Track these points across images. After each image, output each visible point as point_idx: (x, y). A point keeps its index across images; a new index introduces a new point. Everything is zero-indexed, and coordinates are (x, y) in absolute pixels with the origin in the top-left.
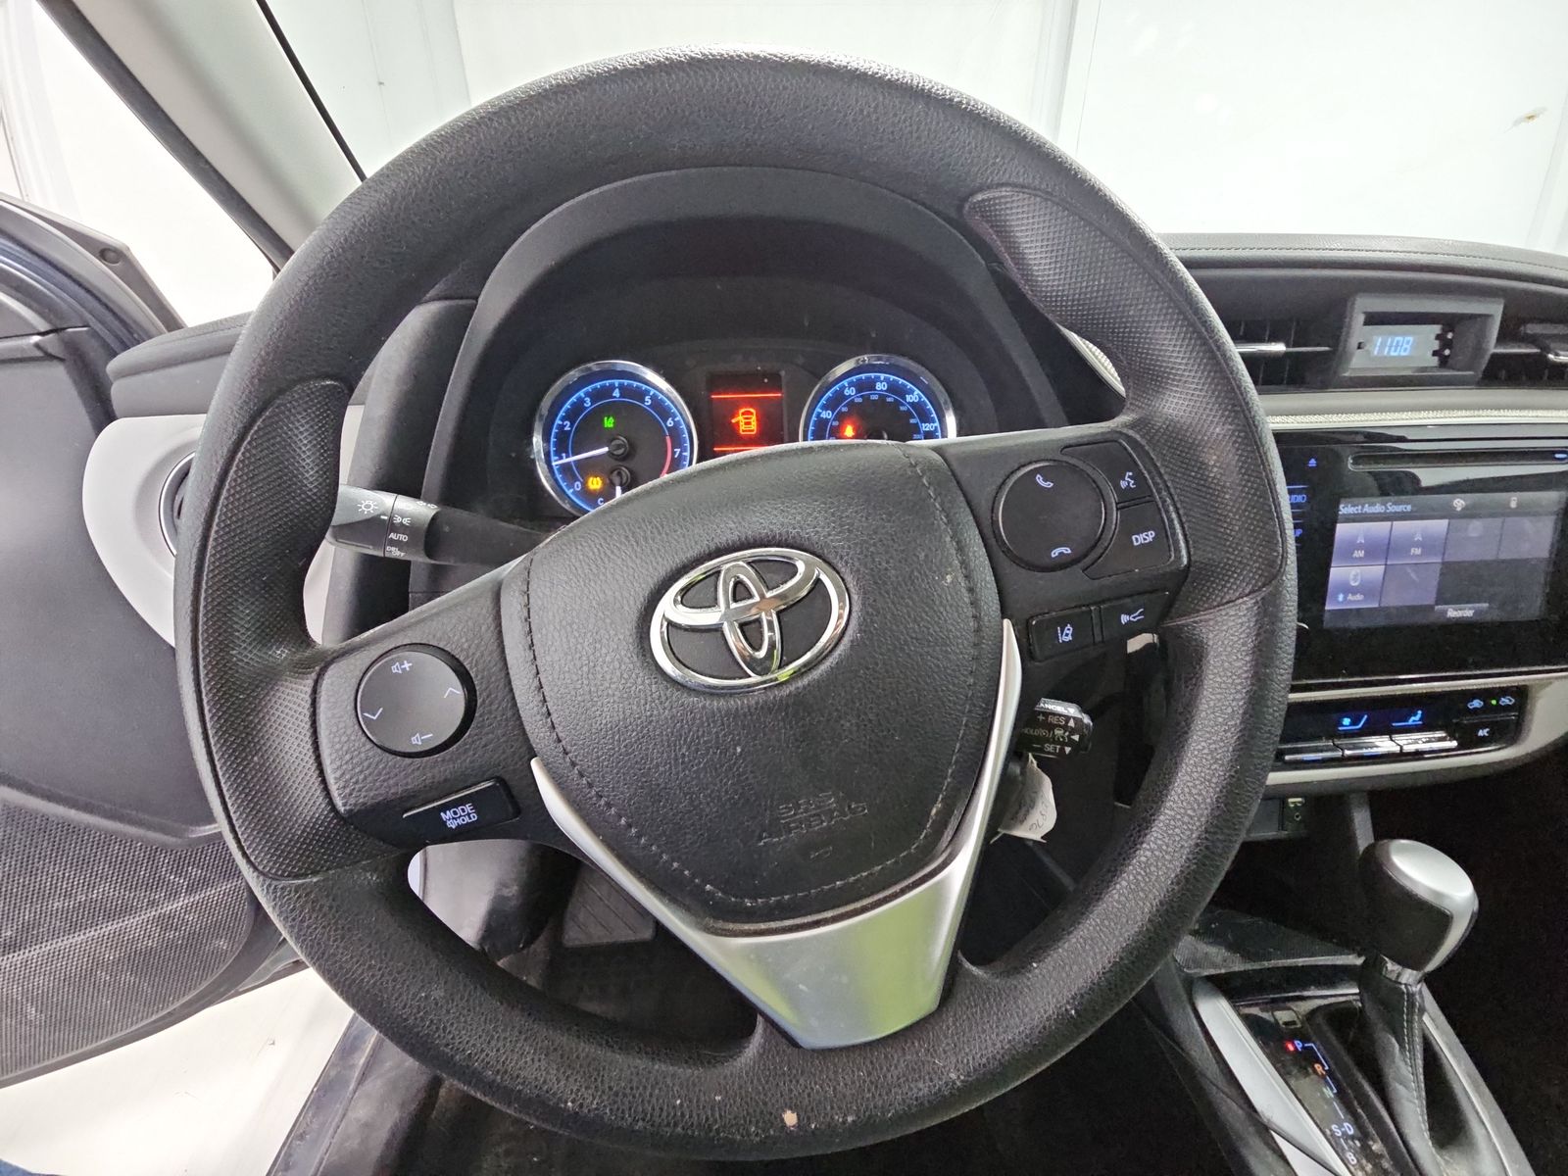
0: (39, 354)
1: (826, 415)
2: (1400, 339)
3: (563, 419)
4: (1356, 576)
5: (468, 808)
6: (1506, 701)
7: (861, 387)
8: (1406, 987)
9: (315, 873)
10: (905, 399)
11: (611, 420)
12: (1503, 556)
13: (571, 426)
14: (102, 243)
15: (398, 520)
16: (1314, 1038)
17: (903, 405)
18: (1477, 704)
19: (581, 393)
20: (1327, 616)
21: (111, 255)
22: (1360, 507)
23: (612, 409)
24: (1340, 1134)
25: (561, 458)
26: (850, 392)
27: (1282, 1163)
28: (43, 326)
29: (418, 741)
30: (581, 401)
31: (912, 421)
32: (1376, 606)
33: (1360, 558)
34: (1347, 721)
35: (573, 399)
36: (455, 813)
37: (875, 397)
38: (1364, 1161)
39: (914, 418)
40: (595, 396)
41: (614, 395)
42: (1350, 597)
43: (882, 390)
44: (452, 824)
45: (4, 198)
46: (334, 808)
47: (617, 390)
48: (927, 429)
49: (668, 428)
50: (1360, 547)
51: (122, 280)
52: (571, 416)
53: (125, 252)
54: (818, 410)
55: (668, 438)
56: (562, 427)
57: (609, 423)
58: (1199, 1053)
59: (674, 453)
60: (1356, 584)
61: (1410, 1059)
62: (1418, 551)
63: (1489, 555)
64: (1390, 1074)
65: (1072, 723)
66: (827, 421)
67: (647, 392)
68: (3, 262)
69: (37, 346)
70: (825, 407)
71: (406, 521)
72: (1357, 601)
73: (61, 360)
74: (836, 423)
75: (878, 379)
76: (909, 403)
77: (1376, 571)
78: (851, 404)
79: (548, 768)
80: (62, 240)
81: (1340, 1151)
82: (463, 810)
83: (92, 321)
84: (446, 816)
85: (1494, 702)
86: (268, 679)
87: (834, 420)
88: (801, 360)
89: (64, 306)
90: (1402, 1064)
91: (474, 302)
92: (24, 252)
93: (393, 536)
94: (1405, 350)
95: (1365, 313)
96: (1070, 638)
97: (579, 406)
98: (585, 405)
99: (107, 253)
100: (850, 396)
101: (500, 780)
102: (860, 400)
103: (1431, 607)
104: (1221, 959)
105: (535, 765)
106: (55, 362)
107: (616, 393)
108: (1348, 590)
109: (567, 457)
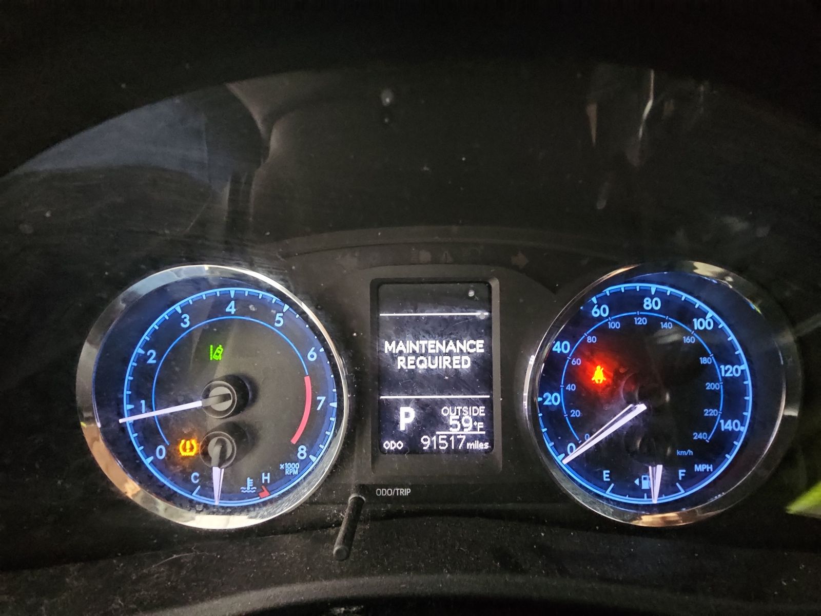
1: (562, 347)
3: (146, 347)
7: (618, 304)
10: (692, 327)
11: (220, 350)
13: (158, 358)
17: (688, 334)
19: (177, 307)
23: (224, 332)
26: (600, 312)
30: (176, 318)
31: (704, 361)
35: (165, 315)
37: (641, 321)
39: (707, 355)
40: (197, 311)
41: (228, 310)
43: (652, 310)
47: (233, 303)
48: (728, 375)
49: (310, 364)
52: (159, 342)
55: (307, 379)
56: (142, 359)
57: (217, 353)
59: (315, 403)
66: (563, 357)
70: (560, 336)
74: (578, 362)
75: (646, 293)
76: (698, 331)
78: (603, 332)
87: (575, 356)
88: (521, 260)
98: (183, 325)
100: (600, 318)
102: (617, 325)
107: (231, 308)
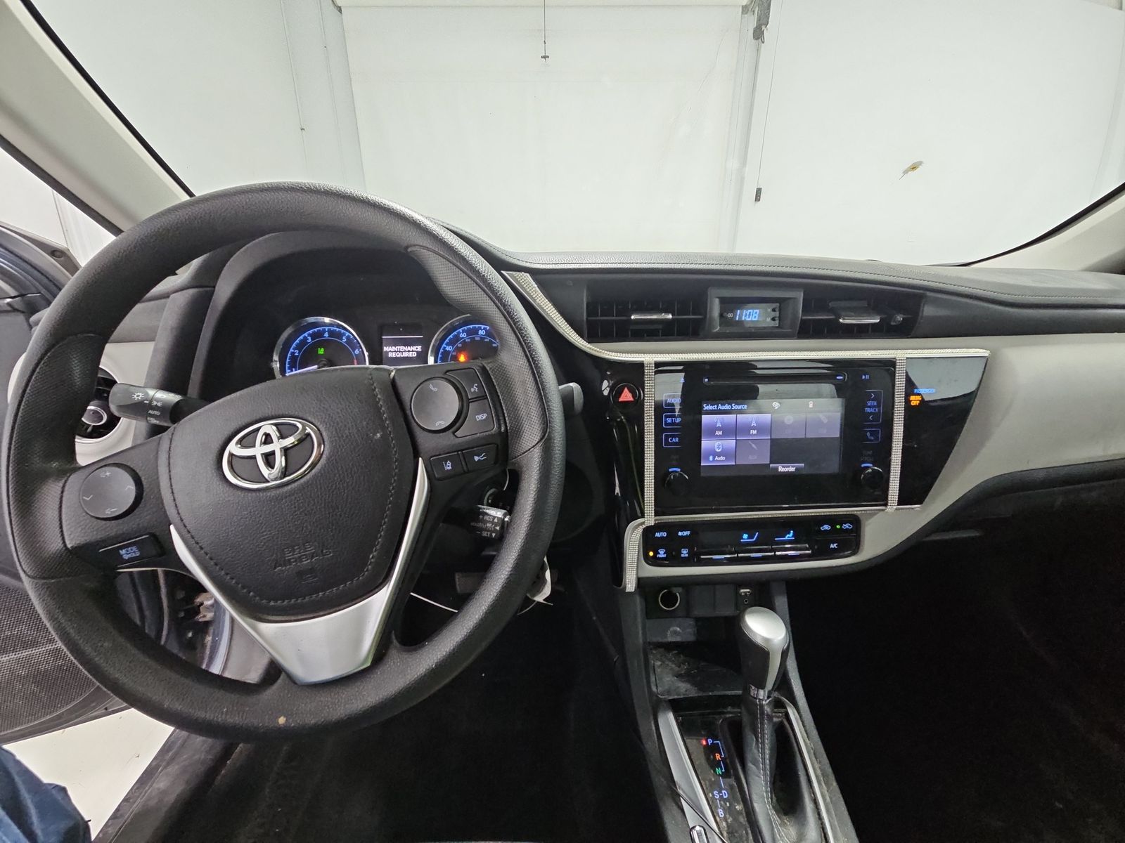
0: (9, 308)
1: (449, 348)
2: (751, 311)
3: (294, 349)
4: (719, 445)
5: (134, 548)
6: (846, 526)
7: (469, 332)
8: (759, 701)
9: (53, 578)
11: (322, 350)
12: (809, 436)
13: (300, 353)
14: (53, 247)
15: (154, 403)
16: (720, 737)
17: (495, 343)
18: (826, 527)
19: (306, 334)
20: (702, 470)
21: (58, 254)
22: (716, 406)
23: (324, 344)
24: (718, 797)
25: (292, 371)
26: (463, 335)
27: (681, 814)
28: (13, 292)
29: (111, 512)
30: (305, 338)
32: (734, 464)
33: (720, 435)
34: (745, 536)
35: (301, 337)
36: (127, 551)
37: (477, 339)
38: (728, 816)
40: (313, 336)
42: (717, 458)
43: (482, 335)
44: (126, 557)
45: (2, 225)
46: (65, 546)
47: (327, 333)
49: (356, 355)
50: (719, 429)
51: (64, 267)
52: (299, 347)
53: (67, 253)
54: (444, 345)
55: (355, 360)
56: (293, 353)
57: (321, 351)
58: (650, 746)
60: (720, 450)
61: (761, 748)
62: (755, 432)
63: (801, 436)
64: (749, 757)
65: (496, 520)
66: (449, 352)
67: (344, 334)
68: (2, 262)
69: (9, 304)
70: (447, 344)
71: (159, 404)
72: (721, 461)
73: (23, 312)
74: (454, 353)
77: (731, 443)
78: (464, 343)
79: (177, 529)
80: (28, 245)
81: (713, 807)
82: (132, 550)
83: (43, 291)
84: (123, 552)
85: (838, 527)
86: (44, 477)
87: (453, 351)
89: (28, 283)
90: (756, 751)
91: (213, 289)
92: (7, 252)
93: (150, 412)
94: (755, 317)
95: (719, 298)
96: (450, 468)
97: (304, 341)
98: (308, 341)
99: (55, 252)
100: (463, 338)
101: (153, 536)
102: (469, 340)
103: (769, 465)
104: (684, 689)
105: (172, 527)
106: (19, 313)
107: (326, 335)
108: (715, 454)
109: (296, 370)
